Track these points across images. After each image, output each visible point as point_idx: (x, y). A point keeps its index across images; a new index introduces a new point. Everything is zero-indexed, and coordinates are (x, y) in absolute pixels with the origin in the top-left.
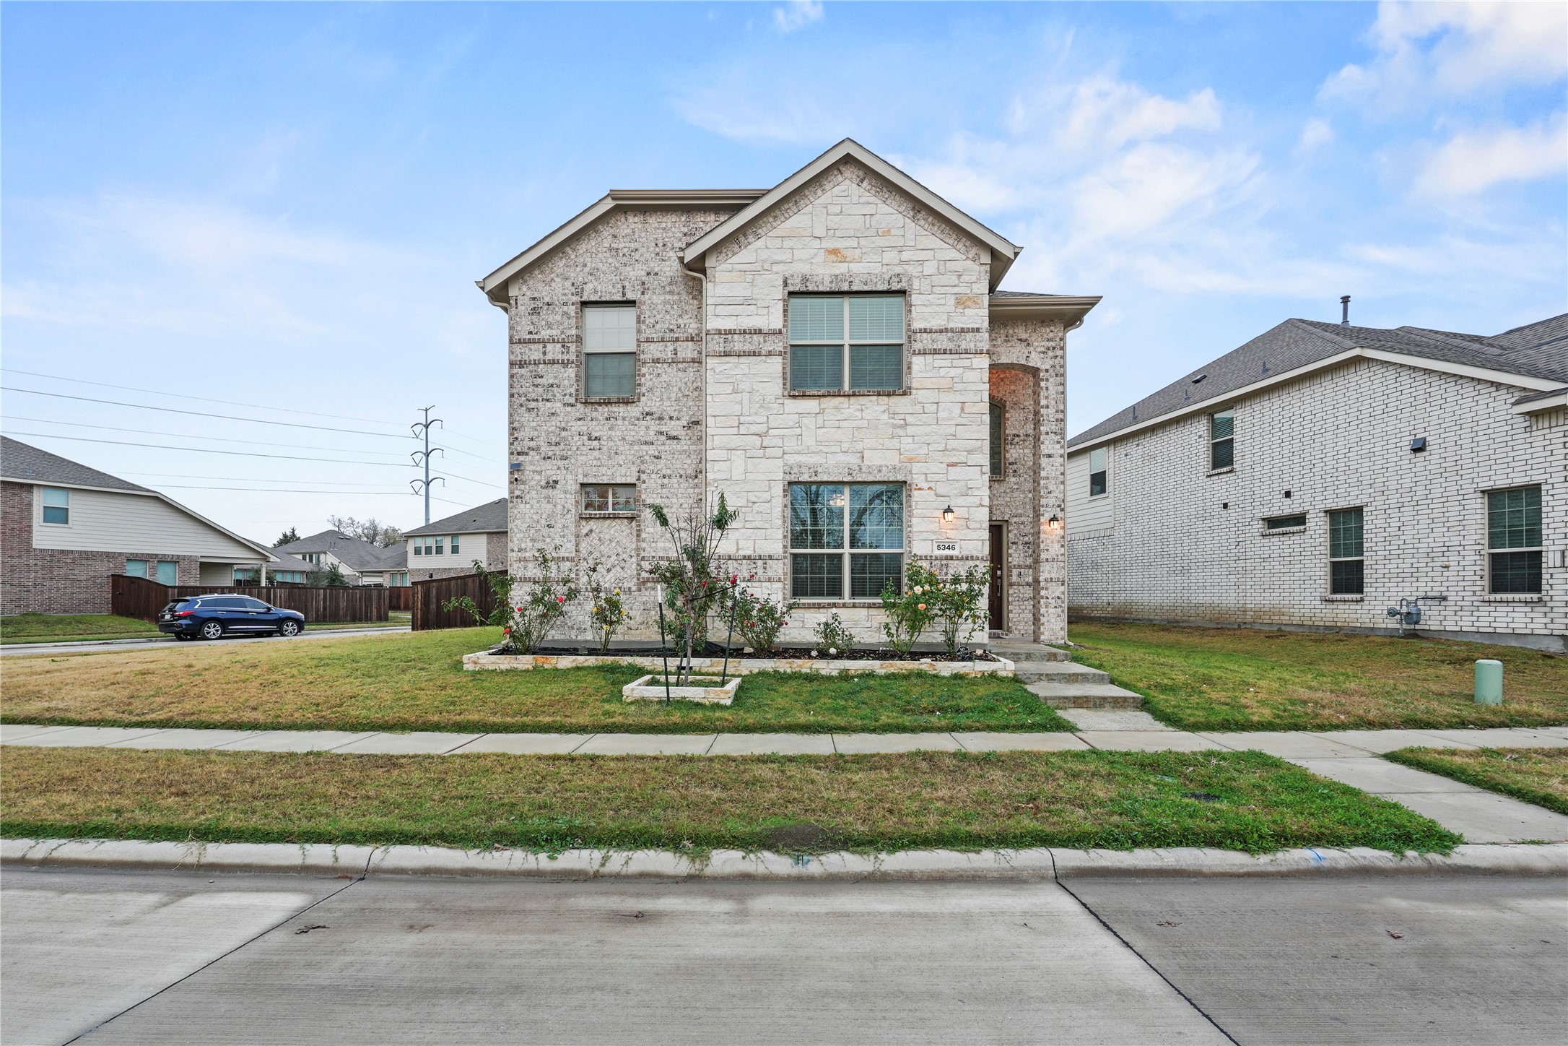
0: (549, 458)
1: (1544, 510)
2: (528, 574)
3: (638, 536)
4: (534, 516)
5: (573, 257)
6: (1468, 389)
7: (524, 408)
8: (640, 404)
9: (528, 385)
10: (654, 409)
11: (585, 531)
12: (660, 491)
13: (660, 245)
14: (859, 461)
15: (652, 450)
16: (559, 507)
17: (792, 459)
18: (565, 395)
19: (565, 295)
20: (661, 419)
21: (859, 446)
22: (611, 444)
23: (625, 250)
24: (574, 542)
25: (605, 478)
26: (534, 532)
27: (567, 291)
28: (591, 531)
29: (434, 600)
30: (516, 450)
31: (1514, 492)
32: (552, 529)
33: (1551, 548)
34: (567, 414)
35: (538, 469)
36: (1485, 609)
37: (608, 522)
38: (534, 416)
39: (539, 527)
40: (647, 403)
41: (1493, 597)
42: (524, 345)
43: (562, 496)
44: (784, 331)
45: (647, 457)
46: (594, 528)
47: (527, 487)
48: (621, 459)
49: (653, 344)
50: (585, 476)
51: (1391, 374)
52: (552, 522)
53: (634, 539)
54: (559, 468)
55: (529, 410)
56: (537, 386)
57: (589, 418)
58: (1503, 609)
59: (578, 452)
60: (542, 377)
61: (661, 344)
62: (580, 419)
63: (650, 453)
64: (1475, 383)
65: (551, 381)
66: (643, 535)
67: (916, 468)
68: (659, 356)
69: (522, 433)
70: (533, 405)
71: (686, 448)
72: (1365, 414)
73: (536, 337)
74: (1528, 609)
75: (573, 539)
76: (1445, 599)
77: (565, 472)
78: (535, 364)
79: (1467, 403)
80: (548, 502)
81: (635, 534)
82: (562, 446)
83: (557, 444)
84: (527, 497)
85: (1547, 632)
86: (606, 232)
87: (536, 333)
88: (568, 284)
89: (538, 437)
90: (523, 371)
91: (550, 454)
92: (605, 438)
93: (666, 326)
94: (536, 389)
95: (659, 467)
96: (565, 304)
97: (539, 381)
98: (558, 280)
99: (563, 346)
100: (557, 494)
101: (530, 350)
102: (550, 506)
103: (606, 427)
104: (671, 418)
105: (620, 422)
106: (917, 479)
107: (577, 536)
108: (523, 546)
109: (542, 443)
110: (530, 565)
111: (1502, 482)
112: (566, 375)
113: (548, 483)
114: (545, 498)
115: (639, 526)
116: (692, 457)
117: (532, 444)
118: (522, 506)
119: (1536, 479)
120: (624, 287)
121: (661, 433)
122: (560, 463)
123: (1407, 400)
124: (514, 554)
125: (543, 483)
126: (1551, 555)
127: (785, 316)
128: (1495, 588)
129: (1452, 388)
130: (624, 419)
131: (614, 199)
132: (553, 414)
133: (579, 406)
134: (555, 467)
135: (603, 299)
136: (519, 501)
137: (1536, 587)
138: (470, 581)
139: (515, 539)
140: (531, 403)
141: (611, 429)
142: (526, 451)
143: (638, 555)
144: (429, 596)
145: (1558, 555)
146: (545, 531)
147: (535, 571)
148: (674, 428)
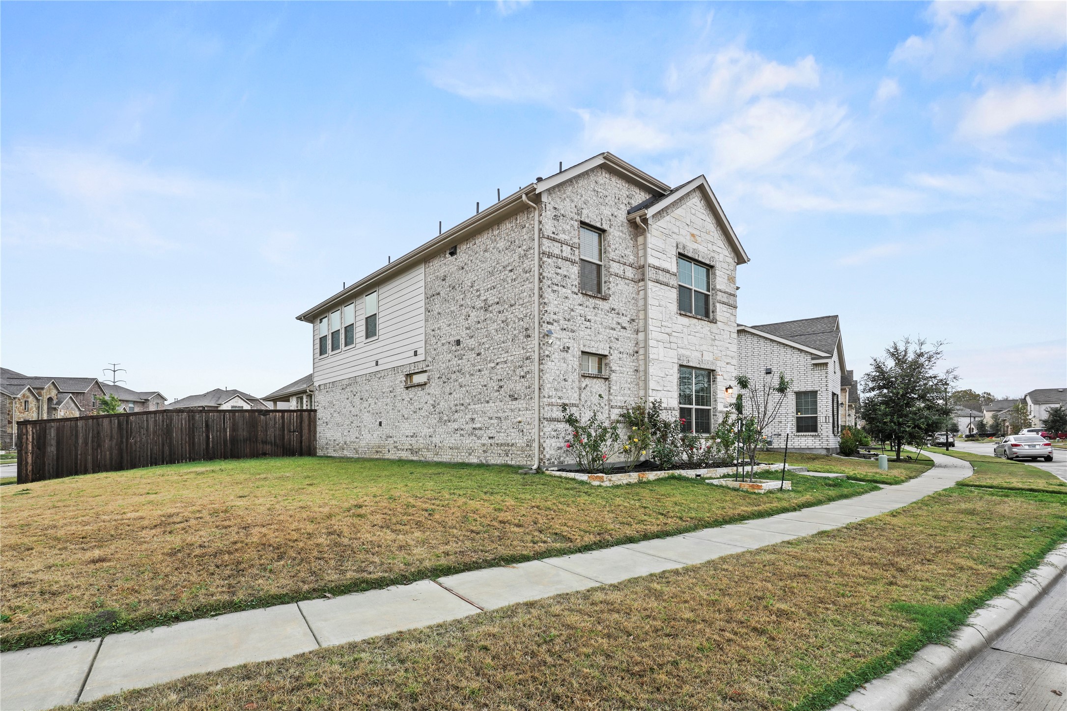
0: (565, 329)
1: (818, 401)
2: (554, 416)
3: (609, 391)
4: (557, 372)
5: (576, 187)
6: (789, 351)
7: (550, 289)
8: (609, 301)
9: (552, 272)
10: (615, 307)
11: (583, 386)
12: (618, 362)
13: (617, 198)
14: (701, 356)
15: (614, 334)
16: (570, 366)
17: (681, 351)
18: (573, 285)
19: (571, 212)
20: (618, 314)
21: (702, 348)
22: (596, 326)
23: (601, 194)
24: (578, 392)
25: (594, 349)
26: (556, 383)
27: (572, 210)
28: (587, 385)
29: (54, 442)
30: (546, 320)
31: (806, 393)
32: (566, 383)
33: (822, 415)
34: (574, 299)
35: (559, 337)
36: (796, 439)
37: (595, 380)
38: (556, 296)
39: (559, 380)
40: (613, 302)
41: (798, 434)
42: (551, 241)
43: (571, 359)
44: (677, 274)
45: (612, 338)
46: (588, 383)
47: (553, 349)
48: (600, 337)
49: (614, 263)
50: (584, 346)
51: (755, 339)
52: (567, 377)
53: (607, 394)
54: (570, 338)
55: (554, 291)
56: (557, 274)
57: (585, 305)
58: (803, 439)
59: (580, 328)
60: (560, 268)
61: (618, 264)
62: (580, 305)
63: (614, 336)
64: (792, 349)
65: (565, 273)
66: (612, 391)
67: (719, 363)
68: (618, 272)
69: (549, 308)
70: (555, 288)
71: (629, 335)
72: (743, 355)
73: (556, 236)
74: (813, 438)
75: (577, 390)
76: (780, 435)
77: (573, 341)
78: (557, 257)
79: (789, 356)
80: (564, 362)
81: (608, 390)
82: (571, 323)
83: (569, 320)
84: (553, 356)
85: (821, 447)
86: (592, 178)
87: (557, 235)
88: (573, 205)
89: (558, 313)
90: (549, 260)
91: (565, 326)
92: (593, 321)
93: (620, 253)
94: (557, 276)
95: (618, 346)
96: (572, 219)
97: (559, 271)
98: (567, 200)
99: (571, 249)
100: (568, 356)
101: (554, 246)
102: (565, 365)
103: (594, 314)
104: (623, 314)
105: (600, 312)
106: (718, 370)
107: (580, 389)
108: (551, 394)
109: (561, 318)
110: (555, 408)
111: (803, 389)
112: (573, 271)
113: (564, 348)
114: (563, 359)
115: (610, 384)
116: (633, 342)
117: (555, 317)
118: (550, 363)
119: (816, 389)
120: (602, 219)
121: (619, 323)
122: (571, 334)
123: (763, 352)
124: (545, 400)
125: (561, 348)
126: (821, 418)
127: (677, 266)
128: (798, 431)
129: (782, 350)
130: (602, 310)
131: (604, 158)
132: (566, 297)
133: (580, 295)
134: (568, 337)
135: (592, 223)
136: (548, 359)
137: (816, 431)
138: (106, 422)
139: (546, 388)
140: (554, 286)
141: (596, 315)
142: (552, 322)
143: (609, 404)
144: (45, 437)
145: (824, 418)
146: (563, 383)
147: (557, 413)
148: (624, 321)
